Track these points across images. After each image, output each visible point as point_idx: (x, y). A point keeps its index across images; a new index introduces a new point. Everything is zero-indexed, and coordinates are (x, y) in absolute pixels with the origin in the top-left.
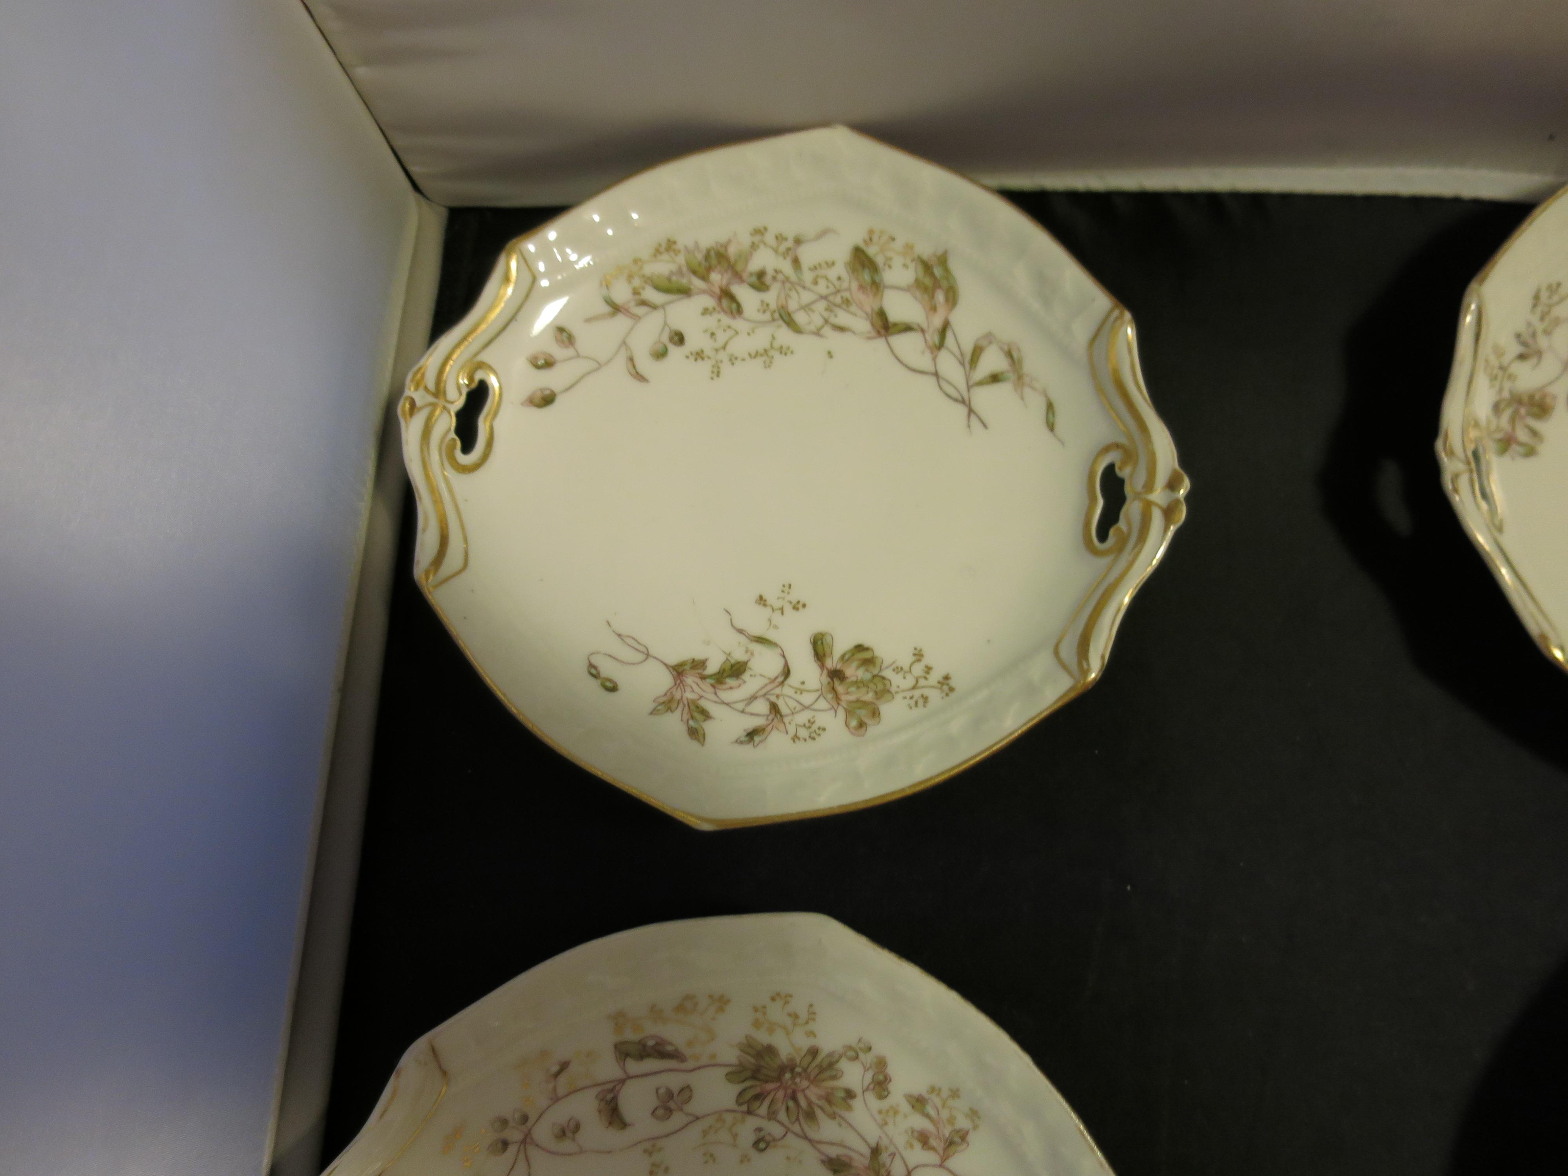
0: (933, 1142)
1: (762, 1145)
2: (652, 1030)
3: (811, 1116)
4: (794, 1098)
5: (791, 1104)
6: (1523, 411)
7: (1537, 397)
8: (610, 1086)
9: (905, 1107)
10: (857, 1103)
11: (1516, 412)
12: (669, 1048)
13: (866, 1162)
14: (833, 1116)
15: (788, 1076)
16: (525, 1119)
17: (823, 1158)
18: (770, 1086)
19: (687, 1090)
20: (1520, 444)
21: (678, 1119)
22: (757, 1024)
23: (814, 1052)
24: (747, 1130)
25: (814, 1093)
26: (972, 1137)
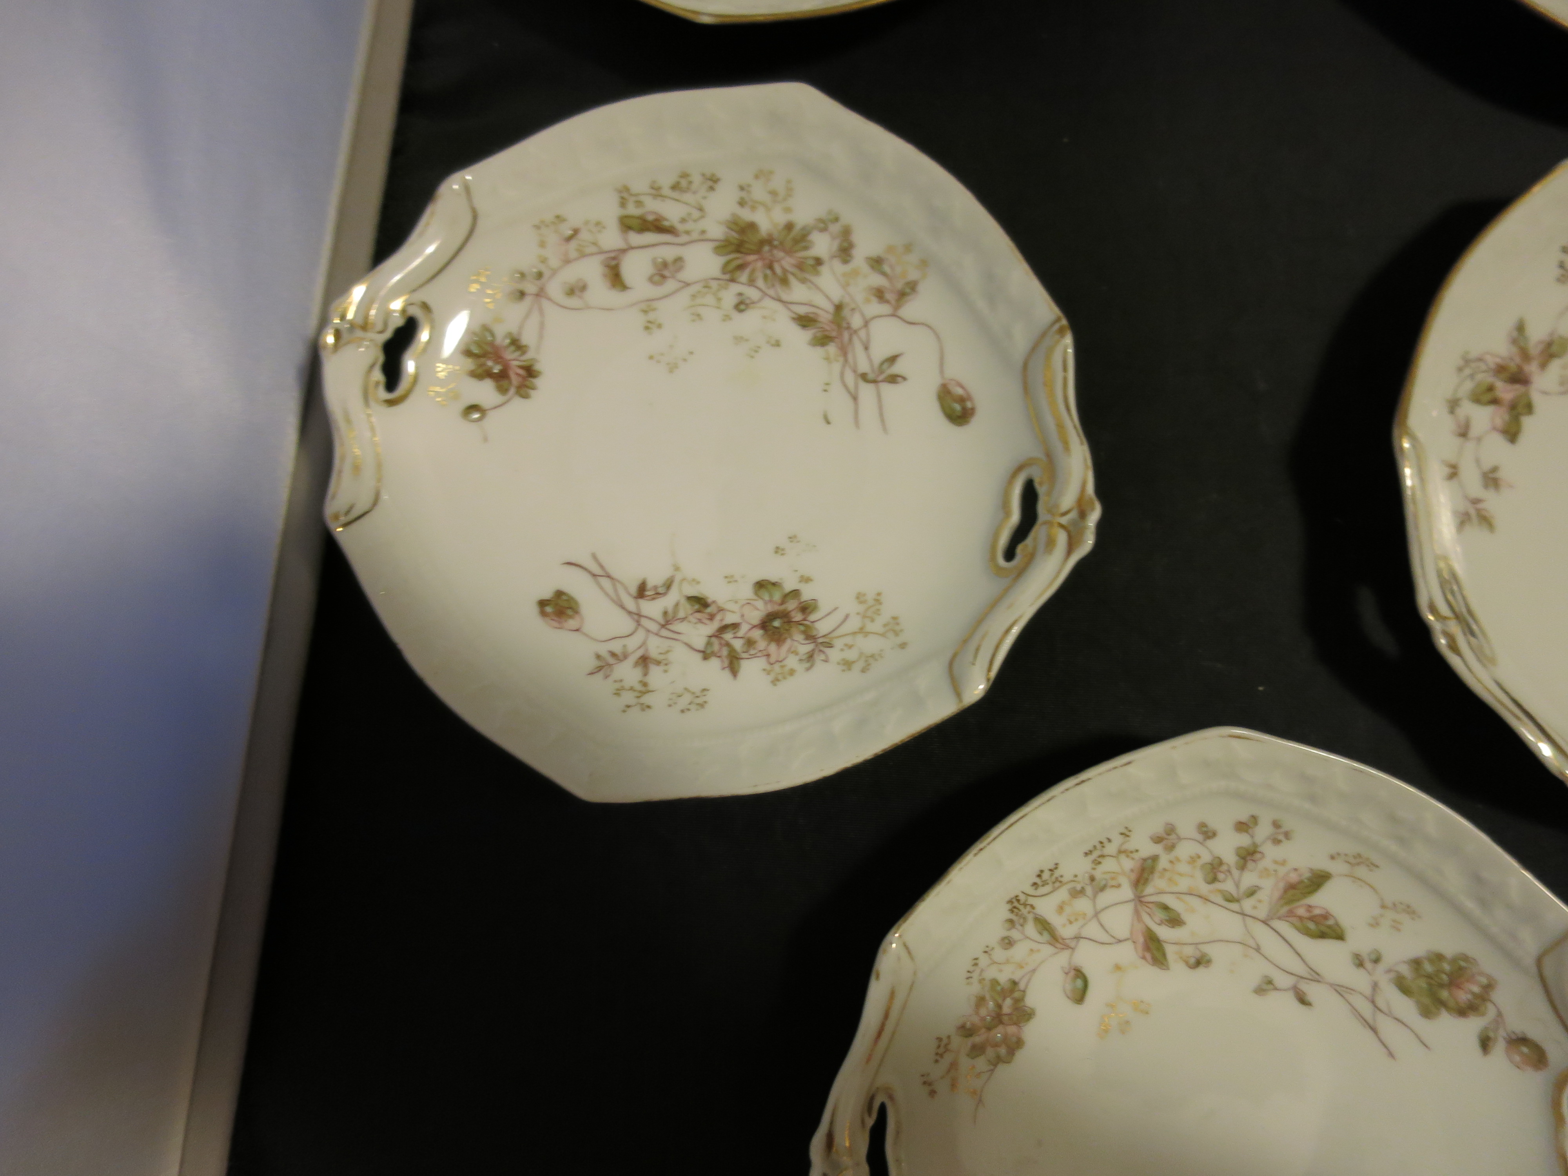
0: (889, 296)
1: (742, 307)
2: (653, 207)
3: (784, 282)
4: (771, 267)
5: (768, 272)
8: (612, 255)
9: (865, 268)
10: (824, 269)
12: (666, 223)
13: (829, 317)
14: (803, 281)
15: (766, 248)
16: (540, 275)
17: (794, 316)
18: (751, 258)
19: (679, 261)
21: (670, 285)
22: (742, 203)
23: (789, 227)
24: (729, 296)
25: (788, 262)
26: (921, 288)
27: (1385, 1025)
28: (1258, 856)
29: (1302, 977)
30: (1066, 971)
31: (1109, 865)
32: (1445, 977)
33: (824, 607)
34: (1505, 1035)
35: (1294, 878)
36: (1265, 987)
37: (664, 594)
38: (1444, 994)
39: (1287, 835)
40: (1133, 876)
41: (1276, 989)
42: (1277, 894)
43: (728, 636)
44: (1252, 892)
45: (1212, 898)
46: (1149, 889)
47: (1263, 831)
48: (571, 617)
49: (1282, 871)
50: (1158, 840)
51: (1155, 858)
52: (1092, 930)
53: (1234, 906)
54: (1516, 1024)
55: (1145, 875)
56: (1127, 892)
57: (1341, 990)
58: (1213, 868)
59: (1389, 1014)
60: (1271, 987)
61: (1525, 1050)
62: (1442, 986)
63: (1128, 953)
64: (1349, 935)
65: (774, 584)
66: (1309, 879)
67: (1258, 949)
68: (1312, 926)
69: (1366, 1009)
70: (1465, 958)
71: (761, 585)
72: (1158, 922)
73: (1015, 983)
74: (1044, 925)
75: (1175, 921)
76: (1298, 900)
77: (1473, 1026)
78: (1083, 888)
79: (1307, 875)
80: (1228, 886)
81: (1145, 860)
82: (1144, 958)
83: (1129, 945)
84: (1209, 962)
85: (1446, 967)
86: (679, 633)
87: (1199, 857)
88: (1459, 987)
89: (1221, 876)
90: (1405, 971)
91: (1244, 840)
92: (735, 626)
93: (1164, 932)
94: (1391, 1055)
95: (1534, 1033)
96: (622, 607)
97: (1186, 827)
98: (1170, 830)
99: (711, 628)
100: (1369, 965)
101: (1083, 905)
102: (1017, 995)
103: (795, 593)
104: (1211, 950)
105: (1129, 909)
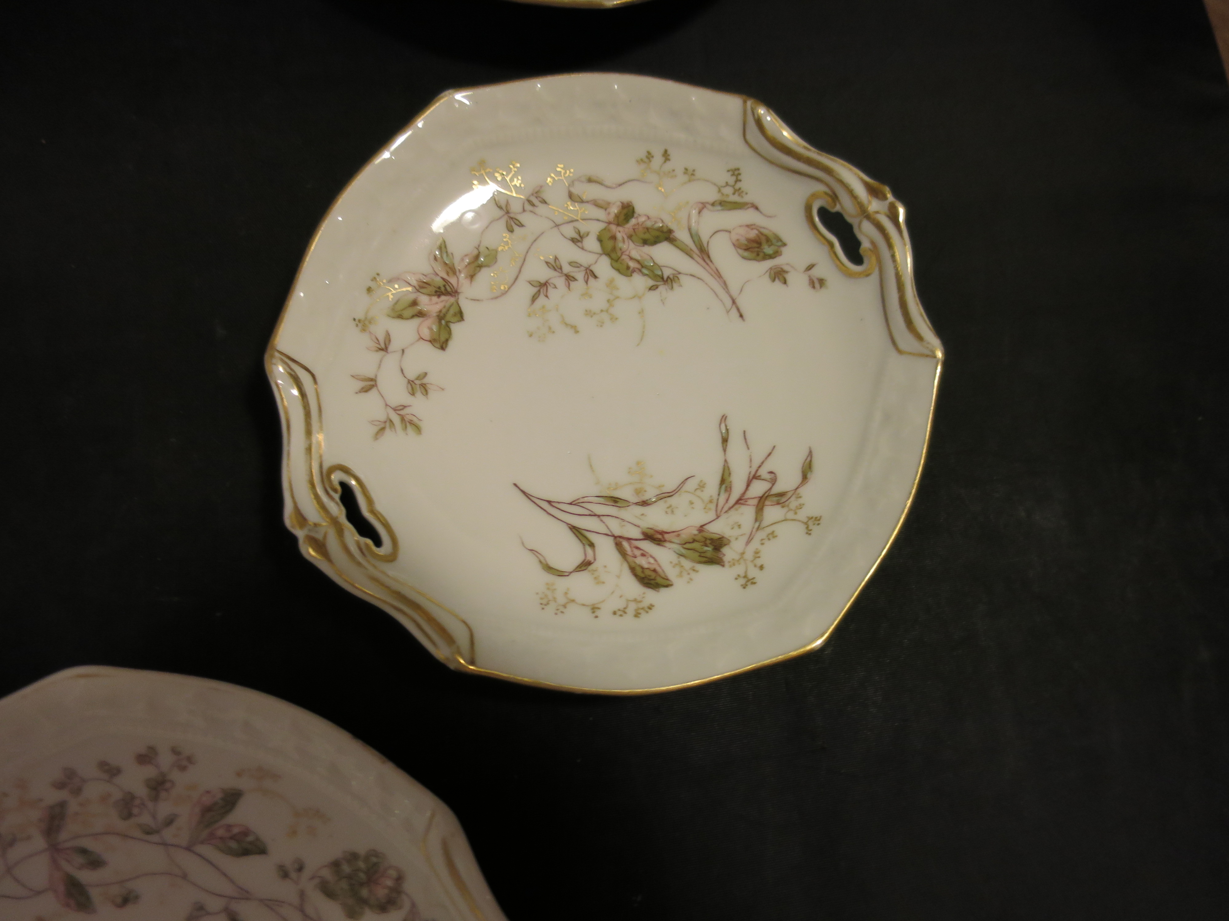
28: (168, 785)
29: (232, 898)
31: (12, 819)
32: (362, 876)
35: (207, 800)
36: (196, 914)
38: (364, 892)
39: (190, 761)
40: (43, 826)
41: (208, 914)
42: (195, 819)
44: (170, 821)
45: (131, 833)
46: (63, 836)
47: (165, 760)
49: (195, 795)
50: (60, 786)
51: (62, 804)
52: (6, 886)
53: (155, 838)
55: (56, 823)
56: (39, 842)
57: (271, 904)
58: (126, 804)
60: (202, 913)
62: (362, 884)
63: (49, 904)
64: (271, 847)
66: (223, 799)
67: (185, 877)
68: (233, 845)
70: (375, 853)
72: (78, 867)
75: (95, 863)
76: (217, 821)
79: (219, 796)
80: (146, 819)
81: (51, 808)
82: (68, 905)
83: (49, 895)
84: (137, 897)
85: (361, 865)
87: (109, 795)
88: (376, 883)
89: (135, 811)
90: (327, 874)
91: (149, 772)
93: (86, 876)
97: (87, 769)
98: (71, 774)
100: (293, 875)
104: (137, 886)
105: (44, 859)
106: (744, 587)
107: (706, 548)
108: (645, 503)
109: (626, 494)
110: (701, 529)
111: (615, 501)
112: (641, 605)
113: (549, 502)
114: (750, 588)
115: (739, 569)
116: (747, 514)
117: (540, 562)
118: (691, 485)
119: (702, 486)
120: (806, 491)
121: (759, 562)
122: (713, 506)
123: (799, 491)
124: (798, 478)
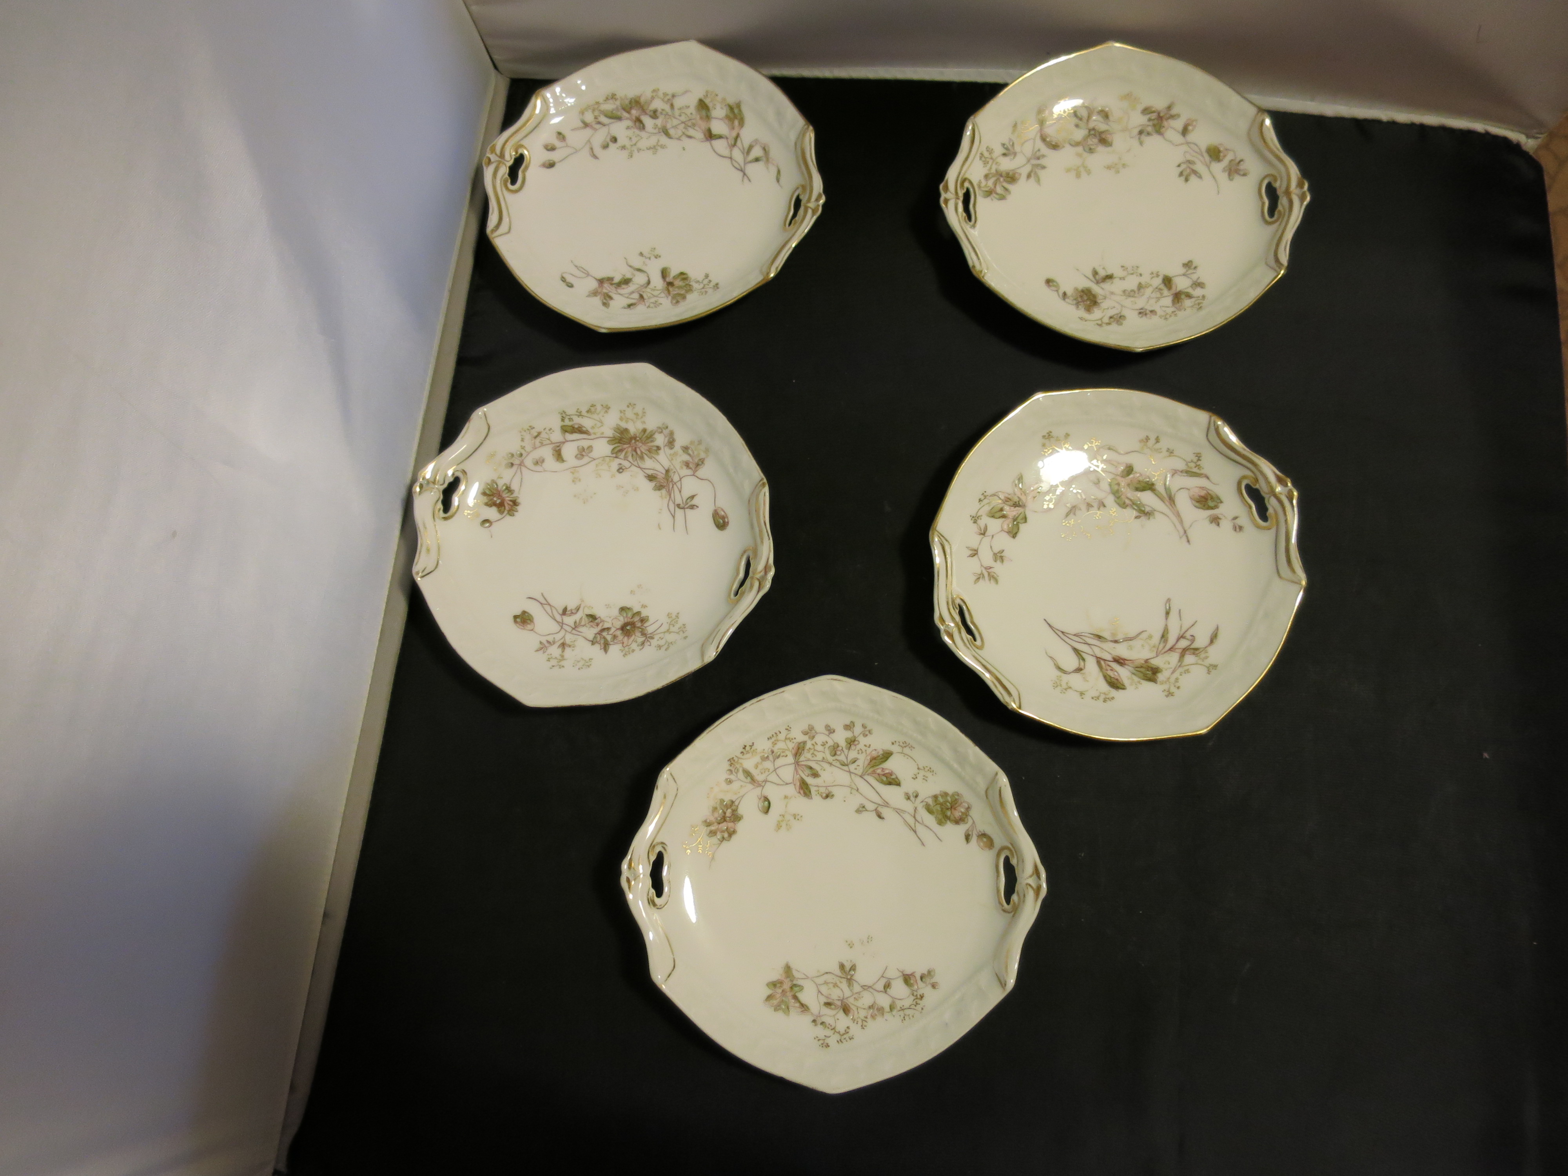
0: (691, 466)
1: (621, 470)
2: (577, 421)
3: (642, 458)
4: (635, 451)
5: (634, 453)
6: (1002, 179)
7: (1011, 173)
8: (558, 445)
9: (680, 452)
10: (661, 452)
11: (998, 180)
12: (584, 429)
13: (663, 476)
14: (651, 458)
15: (633, 441)
16: (521, 455)
17: (646, 475)
18: (625, 446)
19: (590, 448)
20: (997, 194)
21: (586, 460)
22: (621, 419)
23: (644, 431)
24: (615, 464)
25: (644, 448)
26: (705, 462)
27: (920, 829)
28: (856, 743)
29: (879, 805)
30: (760, 797)
31: (781, 745)
32: (948, 804)
33: (651, 620)
34: (976, 833)
35: (874, 754)
36: (861, 809)
37: (576, 613)
39: (870, 732)
40: (794, 752)
41: (866, 810)
42: (867, 763)
43: (605, 634)
44: (854, 761)
45: (834, 763)
46: (802, 758)
47: (858, 730)
48: (529, 624)
49: (869, 750)
50: (805, 733)
51: (805, 743)
52: (773, 777)
53: (846, 768)
54: (982, 827)
55: (800, 751)
56: (790, 759)
57: (898, 811)
58: (834, 749)
59: (922, 824)
60: (864, 809)
61: (985, 840)
62: (948, 809)
63: (791, 790)
64: (902, 784)
65: (629, 609)
66: (883, 755)
67: (858, 790)
68: (885, 779)
69: (911, 821)
70: (958, 795)
71: (623, 609)
72: (807, 775)
73: (733, 802)
74: (747, 773)
75: (815, 775)
76: (878, 765)
77: (962, 829)
78: (768, 756)
79: (881, 752)
80: (842, 758)
81: (800, 743)
82: (800, 793)
83: (792, 787)
84: (833, 796)
85: (949, 799)
86: (581, 632)
87: (827, 743)
88: (955, 809)
89: (838, 753)
90: (930, 801)
91: (849, 734)
92: (608, 629)
93: (810, 780)
94: (923, 844)
95: (989, 831)
96: (555, 620)
97: (820, 727)
98: (811, 728)
99: (597, 630)
100: (912, 798)
101: (768, 765)
102: (734, 807)
103: (638, 613)
104: (834, 790)
105: (792, 767)
106: (1167, 696)
107: (1148, 672)
108: (1116, 642)
109: (1105, 634)
110: (1146, 661)
111: (1099, 637)
112: (1107, 697)
113: (1062, 632)
114: (1170, 698)
115: (1165, 687)
116: (1174, 657)
117: (1055, 664)
118: (1144, 636)
119: (1150, 637)
120: (1212, 650)
121: (1177, 684)
122: (1155, 650)
123: (1206, 649)
124: (1208, 641)
